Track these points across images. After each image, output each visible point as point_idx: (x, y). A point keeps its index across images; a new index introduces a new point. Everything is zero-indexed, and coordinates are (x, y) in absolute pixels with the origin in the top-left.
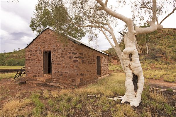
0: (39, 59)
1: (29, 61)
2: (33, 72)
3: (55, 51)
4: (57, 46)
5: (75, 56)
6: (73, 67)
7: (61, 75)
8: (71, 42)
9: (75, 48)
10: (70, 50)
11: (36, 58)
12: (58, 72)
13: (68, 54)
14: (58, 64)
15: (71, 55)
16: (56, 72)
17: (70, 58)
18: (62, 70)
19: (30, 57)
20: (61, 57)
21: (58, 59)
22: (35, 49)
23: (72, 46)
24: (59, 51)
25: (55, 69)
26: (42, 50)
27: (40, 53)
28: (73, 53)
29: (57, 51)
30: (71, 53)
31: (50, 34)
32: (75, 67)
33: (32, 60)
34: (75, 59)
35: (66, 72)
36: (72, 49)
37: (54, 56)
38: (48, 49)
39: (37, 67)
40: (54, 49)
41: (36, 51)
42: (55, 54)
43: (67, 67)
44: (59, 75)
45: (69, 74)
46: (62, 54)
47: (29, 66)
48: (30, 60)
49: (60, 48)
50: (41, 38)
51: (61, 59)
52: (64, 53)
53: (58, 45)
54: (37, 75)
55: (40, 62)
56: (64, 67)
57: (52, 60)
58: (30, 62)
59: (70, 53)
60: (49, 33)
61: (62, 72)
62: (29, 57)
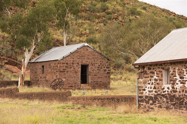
0: (76, 71)
1: (64, 72)
2: (68, 83)
3: (93, 65)
4: (94, 61)
5: (108, 69)
6: (106, 77)
7: (97, 84)
8: (106, 59)
9: (109, 64)
10: (105, 65)
11: (72, 70)
12: (95, 81)
13: (103, 67)
14: (94, 75)
15: (105, 68)
16: (93, 81)
17: (105, 70)
18: (97, 80)
19: (66, 69)
20: (97, 70)
21: (95, 72)
22: (72, 62)
23: (107, 62)
24: (96, 65)
25: (92, 79)
26: (80, 63)
27: (77, 66)
28: (107, 67)
29: (94, 65)
30: (106, 68)
31: (89, 50)
32: (107, 77)
33: (67, 72)
34: (108, 71)
35: (101, 81)
36: (107, 64)
37: (91, 69)
38: (86, 63)
39: (73, 79)
40: (92, 63)
41: (73, 64)
42: (92, 67)
43: (101, 77)
44: (95, 84)
45: (103, 82)
46: (98, 67)
47: (64, 78)
48: (66, 72)
49: (97, 62)
50: (79, 53)
51: (97, 71)
52: (100, 67)
53: (96, 60)
54: (73, 85)
55: (77, 73)
56: (99, 77)
57: (90, 72)
58: (65, 74)
59: (104, 67)
60: (87, 50)
61: (98, 81)
62: (64, 69)
